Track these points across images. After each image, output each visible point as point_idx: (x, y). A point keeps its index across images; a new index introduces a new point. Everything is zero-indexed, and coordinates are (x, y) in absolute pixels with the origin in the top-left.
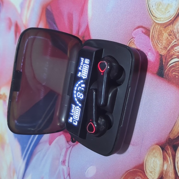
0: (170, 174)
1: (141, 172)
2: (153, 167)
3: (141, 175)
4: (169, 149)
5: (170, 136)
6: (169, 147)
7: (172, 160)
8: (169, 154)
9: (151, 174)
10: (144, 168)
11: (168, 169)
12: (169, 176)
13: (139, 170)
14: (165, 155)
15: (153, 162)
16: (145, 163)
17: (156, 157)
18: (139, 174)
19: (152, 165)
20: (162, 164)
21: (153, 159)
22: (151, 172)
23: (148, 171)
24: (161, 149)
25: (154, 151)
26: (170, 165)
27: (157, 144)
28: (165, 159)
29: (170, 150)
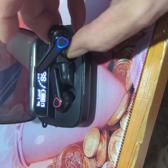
0: (103, 154)
1: (80, 148)
2: (91, 146)
3: (80, 150)
4: (106, 133)
5: (108, 123)
6: (105, 132)
7: (106, 143)
8: (105, 137)
9: (88, 151)
10: (84, 145)
11: (102, 150)
12: (102, 156)
13: (79, 146)
14: (102, 138)
15: (91, 142)
16: (84, 141)
17: (94, 138)
18: (79, 149)
19: (90, 144)
20: (98, 145)
21: (92, 139)
22: (88, 150)
23: (86, 148)
24: (99, 132)
25: (94, 133)
26: (104, 147)
27: (97, 127)
28: (101, 141)
29: (106, 135)
